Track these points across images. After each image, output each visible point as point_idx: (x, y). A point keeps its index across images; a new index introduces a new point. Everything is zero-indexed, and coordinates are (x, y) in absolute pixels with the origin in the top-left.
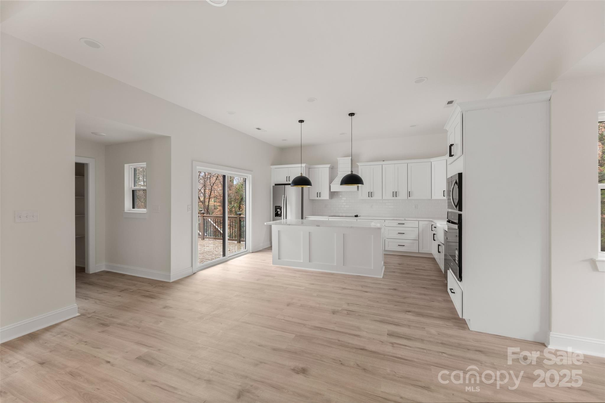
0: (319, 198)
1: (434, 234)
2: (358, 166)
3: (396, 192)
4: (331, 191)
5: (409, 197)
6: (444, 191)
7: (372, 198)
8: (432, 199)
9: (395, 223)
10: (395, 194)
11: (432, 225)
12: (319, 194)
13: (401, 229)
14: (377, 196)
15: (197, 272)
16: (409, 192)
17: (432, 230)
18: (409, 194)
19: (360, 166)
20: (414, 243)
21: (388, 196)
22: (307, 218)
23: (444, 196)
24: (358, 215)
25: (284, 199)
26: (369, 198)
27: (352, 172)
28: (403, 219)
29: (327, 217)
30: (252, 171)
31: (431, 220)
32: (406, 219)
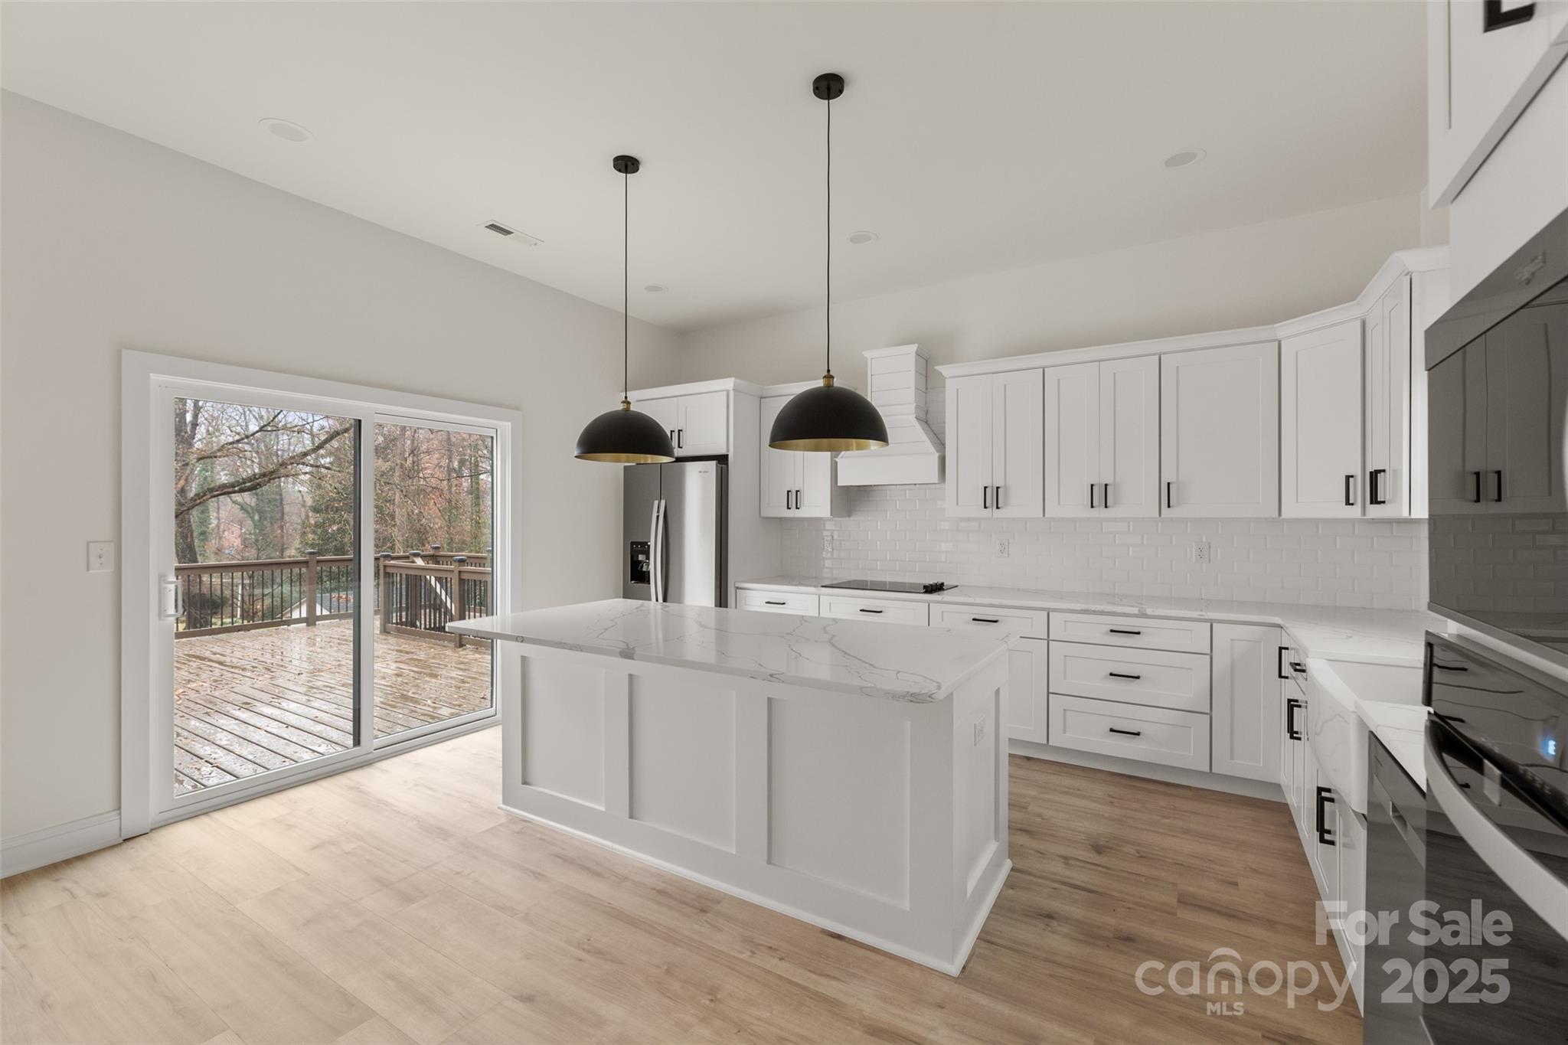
0: (793, 513)
1: (1292, 705)
2: (944, 379)
3: (1106, 485)
4: (839, 484)
5: (1169, 506)
6: (1348, 478)
7: (997, 513)
8: (1284, 516)
9: (1096, 629)
10: (1101, 495)
11: (1281, 649)
12: (793, 498)
13: (1125, 658)
14: (1022, 504)
15: (152, 830)
16: (1169, 484)
17: (1280, 676)
18: (1167, 495)
19: (950, 377)
20: (1190, 727)
21: (1071, 503)
22: (741, 588)
23: (1348, 503)
24: (942, 584)
25: (658, 516)
26: (987, 513)
27: (829, 377)
28: (1135, 611)
29: (812, 589)
30: (518, 408)
31: (1277, 620)
32: (1149, 611)
